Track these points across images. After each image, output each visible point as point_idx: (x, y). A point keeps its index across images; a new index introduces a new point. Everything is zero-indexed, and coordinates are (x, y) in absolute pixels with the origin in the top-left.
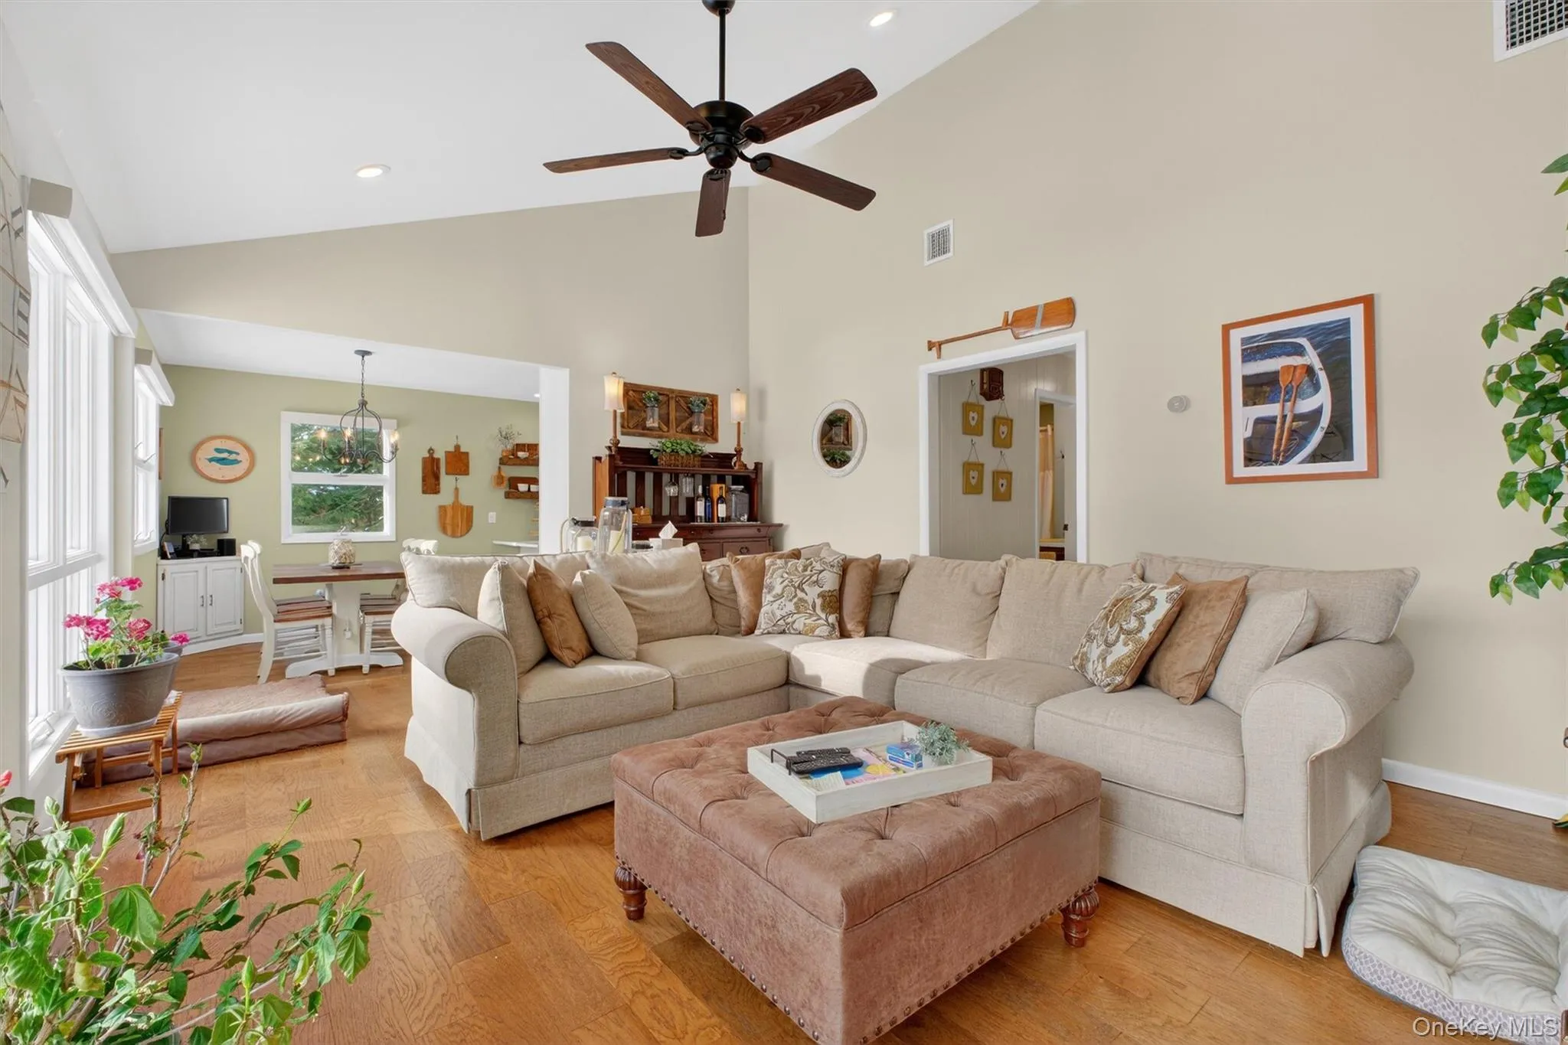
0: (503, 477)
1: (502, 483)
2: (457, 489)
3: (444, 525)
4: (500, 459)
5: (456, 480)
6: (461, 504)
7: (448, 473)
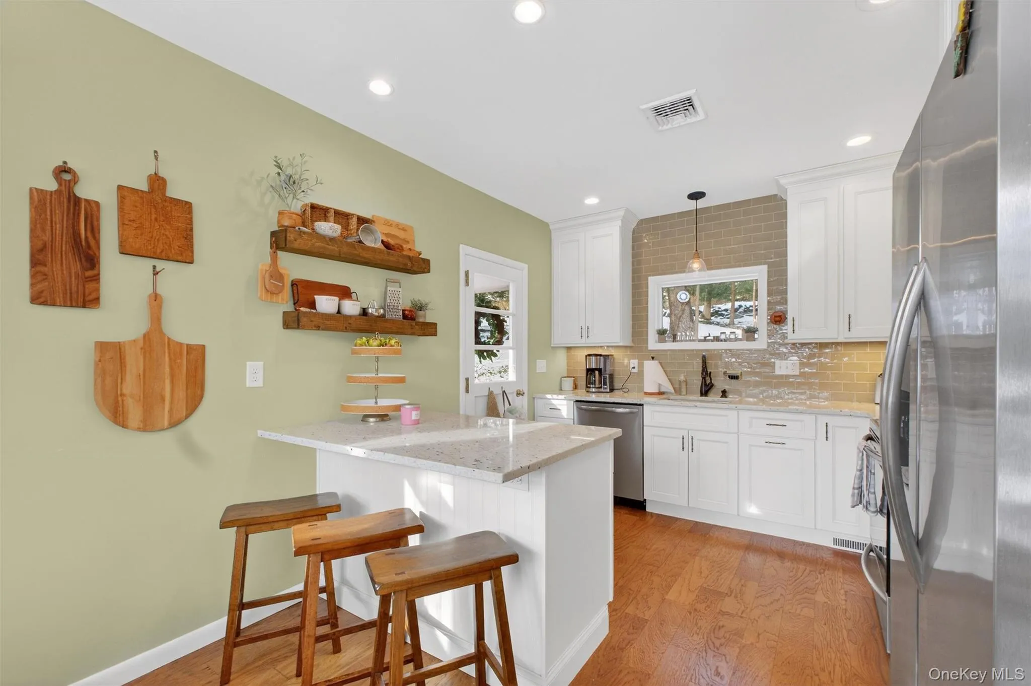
0: (280, 277)
1: (281, 290)
2: (156, 299)
3: (117, 402)
4: (273, 234)
5: (156, 273)
6: (169, 339)
7: (125, 250)
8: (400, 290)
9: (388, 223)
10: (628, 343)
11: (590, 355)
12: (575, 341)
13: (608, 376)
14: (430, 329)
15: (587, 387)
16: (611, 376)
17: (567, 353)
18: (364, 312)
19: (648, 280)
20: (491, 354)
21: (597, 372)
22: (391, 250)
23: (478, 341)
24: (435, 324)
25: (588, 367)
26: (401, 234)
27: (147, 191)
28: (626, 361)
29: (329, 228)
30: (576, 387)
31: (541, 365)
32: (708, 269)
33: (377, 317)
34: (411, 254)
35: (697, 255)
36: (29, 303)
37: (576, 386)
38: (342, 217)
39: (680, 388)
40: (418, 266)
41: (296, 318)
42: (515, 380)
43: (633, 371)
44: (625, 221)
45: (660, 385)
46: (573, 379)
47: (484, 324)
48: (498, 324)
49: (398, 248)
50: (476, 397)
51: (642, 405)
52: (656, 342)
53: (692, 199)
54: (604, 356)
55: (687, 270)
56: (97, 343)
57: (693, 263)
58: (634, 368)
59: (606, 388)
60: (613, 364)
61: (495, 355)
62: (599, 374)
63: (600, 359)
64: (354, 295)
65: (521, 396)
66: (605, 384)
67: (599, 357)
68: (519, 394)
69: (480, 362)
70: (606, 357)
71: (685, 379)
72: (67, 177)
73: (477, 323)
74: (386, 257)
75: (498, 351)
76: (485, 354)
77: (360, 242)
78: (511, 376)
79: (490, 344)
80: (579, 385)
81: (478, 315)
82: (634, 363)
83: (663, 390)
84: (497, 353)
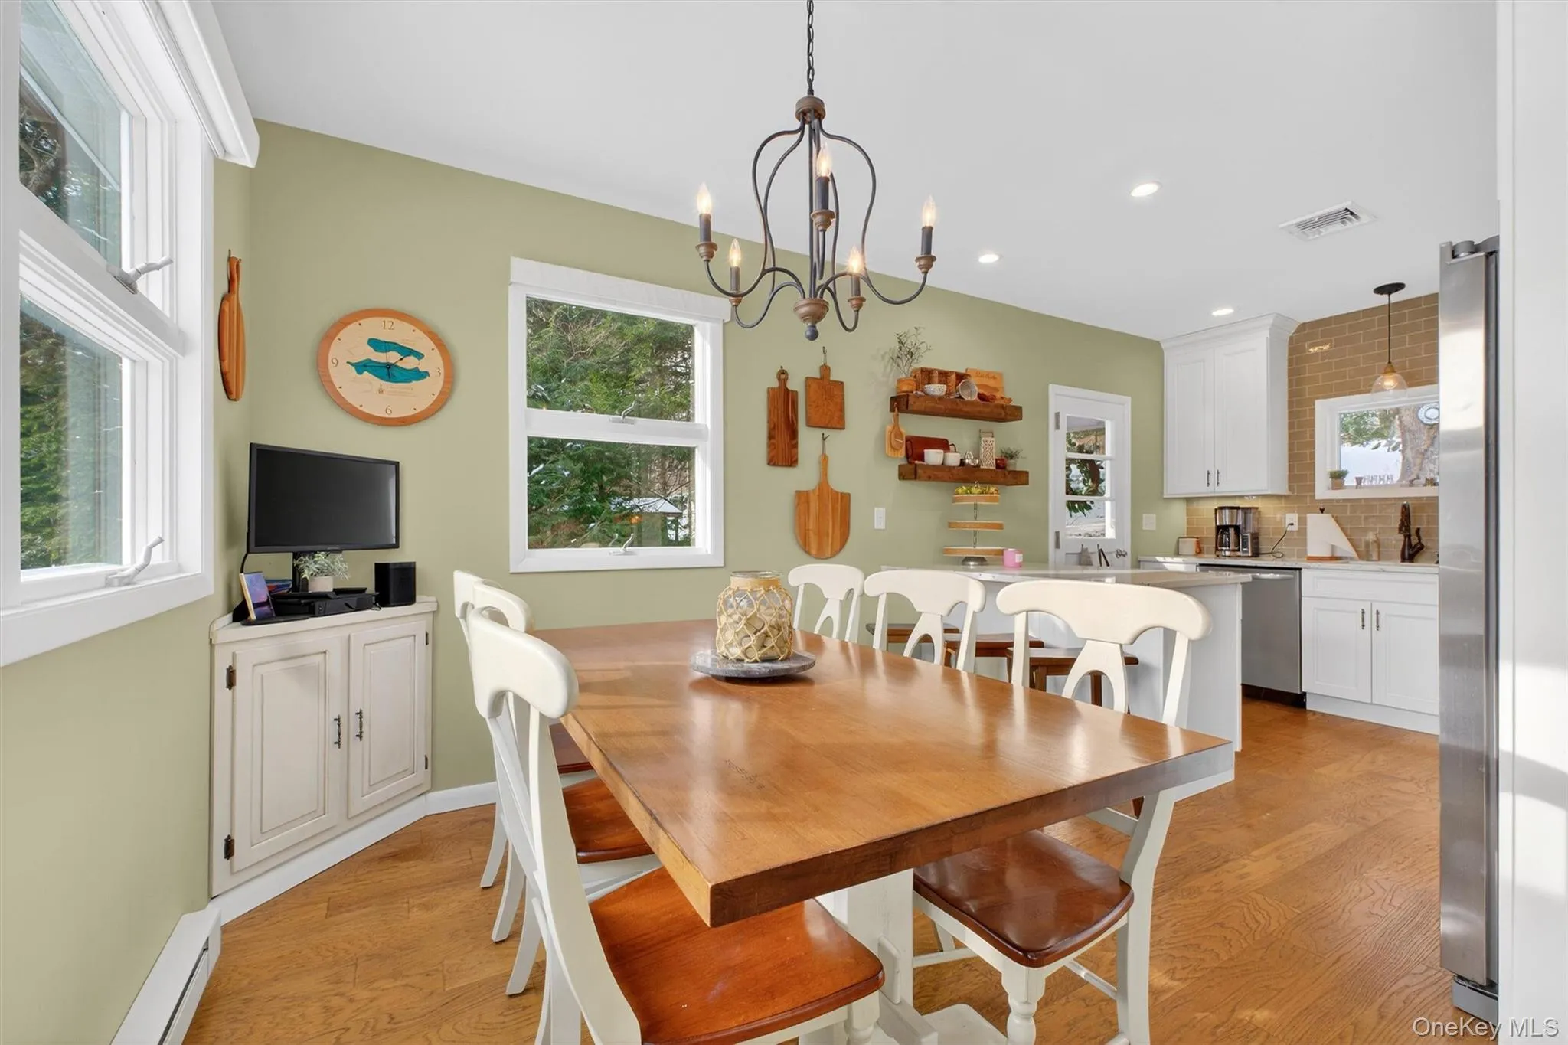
0: (898, 437)
1: (898, 448)
2: (824, 458)
3: (805, 533)
4: (892, 399)
5: (824, 439)
6: (832, 489)
7: (810, 424)
8: (993, 439)
9: (980, 374)
10: (1283, 490)
11: (1221, 508)
12: (1199, 488)
13: (1249, 535)
14: (1020, 478)
15: (1217, 549)
16: (1256, 537)
17: (1187, 505)
18: (962, 463)
19: (1314, 405)
20: (1085, 506)
21: (1232, 531)
22: (986, 401)
23: (1069, 491)
24: (1027, 473)
25: (1218, 524)
26: (991, 383)
27: (819, 377)
28: (1278, 516)
29: (936, 389)
30: (1200, 551)
31: (1149, 522)
32: (1410, 385)
33: (974, 467)
34: (1002, 402)
35: (1390, 369)
36: (766, 465)
37: (1200, 549)
38: (944, 376)
39: (1368, 551)
40: (1012, 413)
41: (913, 471)
42: (1114, 537)
43: (1290, 528)
44: (1274, 330)
45: (1333, 547)
46: (1196, 540)
47: (1075, 470)
48: (1093, 471)
49: (992, 399)
50: (1067, 554)
51: (1300, 569)
52: (1329, 489)
53: (1382, 294)
54: (1243, 509)
55: (1373, 389)
56: (797, 492)
57: (1383, 380)
58: (1292, 524)
59: (1246, 552)
60: (1258, 520)
61: (1089, 508)
62: (1235, 534)
63: (1237, 513)
64: (952, 448)
65: (1122, 557)
66: (1245, 545)
67: (1235, 511)
68: (1120, 554)
69: (1071, 516)
70: (1246, 510)
71: (1375, 539)
72: (783, 376)
73: (1068, 469)
74: (981, 409)
75: (1092, 502)
76: (1076, 505)
77: (960, 397)
78: (1110, 534)
79: (1082, 495)
80: (1205, 549)
81: (1070, 461)
82: (1293, 517)
83: (1338, 554)
84: (1091, 505)
